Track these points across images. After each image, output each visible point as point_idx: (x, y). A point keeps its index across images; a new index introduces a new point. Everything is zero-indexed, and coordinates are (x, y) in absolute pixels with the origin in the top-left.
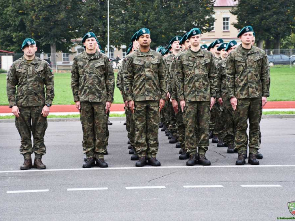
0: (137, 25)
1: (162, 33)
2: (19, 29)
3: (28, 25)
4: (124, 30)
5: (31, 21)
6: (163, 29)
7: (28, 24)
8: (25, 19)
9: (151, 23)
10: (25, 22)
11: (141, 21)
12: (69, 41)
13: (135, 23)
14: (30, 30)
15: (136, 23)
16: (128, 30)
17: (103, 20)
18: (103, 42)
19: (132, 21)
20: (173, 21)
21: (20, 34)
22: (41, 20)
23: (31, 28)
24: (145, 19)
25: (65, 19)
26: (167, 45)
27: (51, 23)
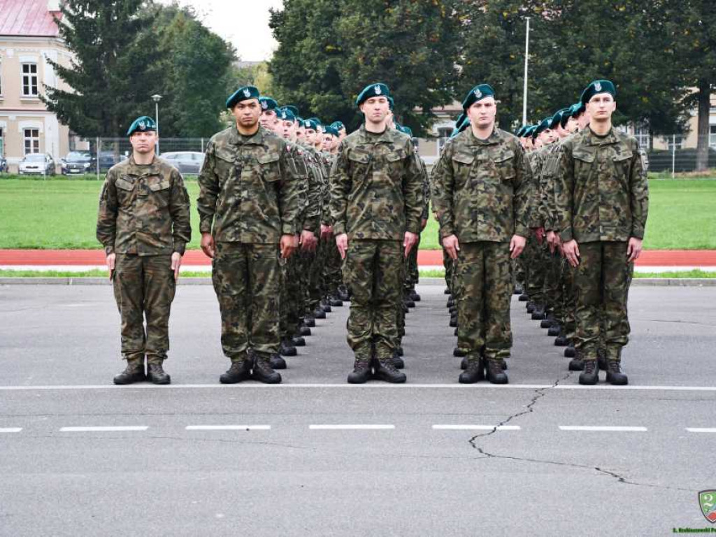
0: (587, 74)
1: (642, 92)
2: (323, 86)
3: (347, 76)
4: (556, 86)
5: (353, 68)
6: (647, 84)
7: (346, 74)
8: (341, 65)
9: (619, 69)
10: (340, 71)
11: (597, 66)
12: (429, 111)
13: (582, 71)
14: (350, 88)
15: (584, 70)
16: (565, 87)
17: (510, 64)
18: (509, 113)
19: (575, 65)
20: (668, 64)
21: (327, 96)
22: (375, 66)
23: (352, 84)
24: (606, 61)
25: (427, 63)
26: (645, 119)
27: (397, 73)
